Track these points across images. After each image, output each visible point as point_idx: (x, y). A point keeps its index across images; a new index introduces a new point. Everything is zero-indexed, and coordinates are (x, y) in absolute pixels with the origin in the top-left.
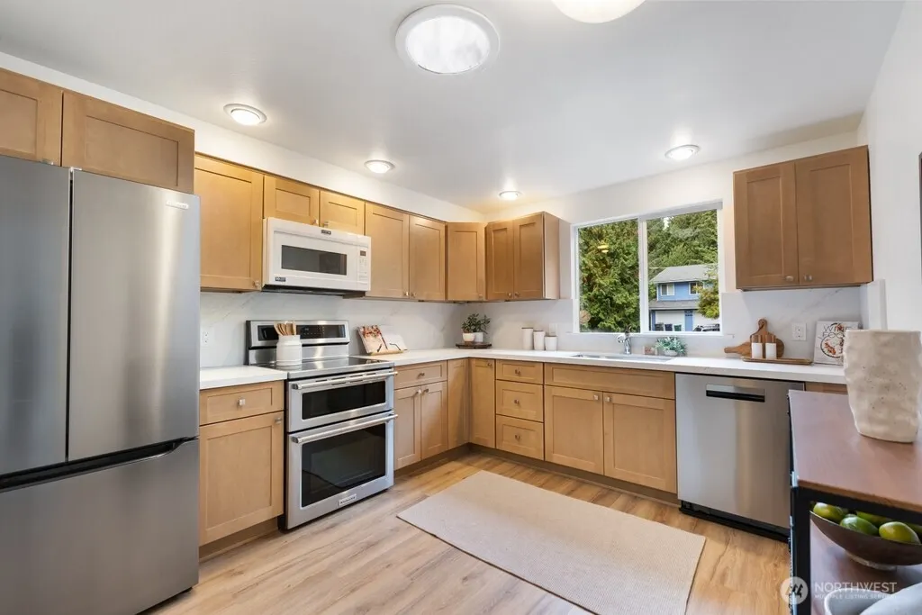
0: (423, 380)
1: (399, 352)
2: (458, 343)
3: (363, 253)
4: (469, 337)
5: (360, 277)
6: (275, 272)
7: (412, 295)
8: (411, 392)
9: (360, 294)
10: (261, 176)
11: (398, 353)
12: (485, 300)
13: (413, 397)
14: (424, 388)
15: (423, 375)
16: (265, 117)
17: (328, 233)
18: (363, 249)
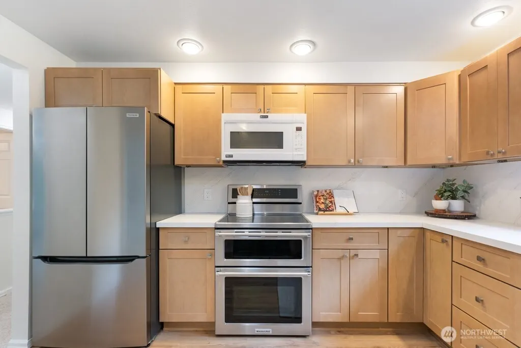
0: (351, 245)
1: (348, 214)
2: (427, 210)
3: (299, 129)
4: (440, 204)
5: (296, 149)
6: (227, 151)
7: (358, 162)
8: (340, 253)
9: (301, 164)
10: (220, 87)
11: (346, 214)
12: (457, 162)
13: (340, 259)
14: (353, 253)
15: (352, 239)
16: (202, 47)
17: (267, 117)
18: (299, 125)
